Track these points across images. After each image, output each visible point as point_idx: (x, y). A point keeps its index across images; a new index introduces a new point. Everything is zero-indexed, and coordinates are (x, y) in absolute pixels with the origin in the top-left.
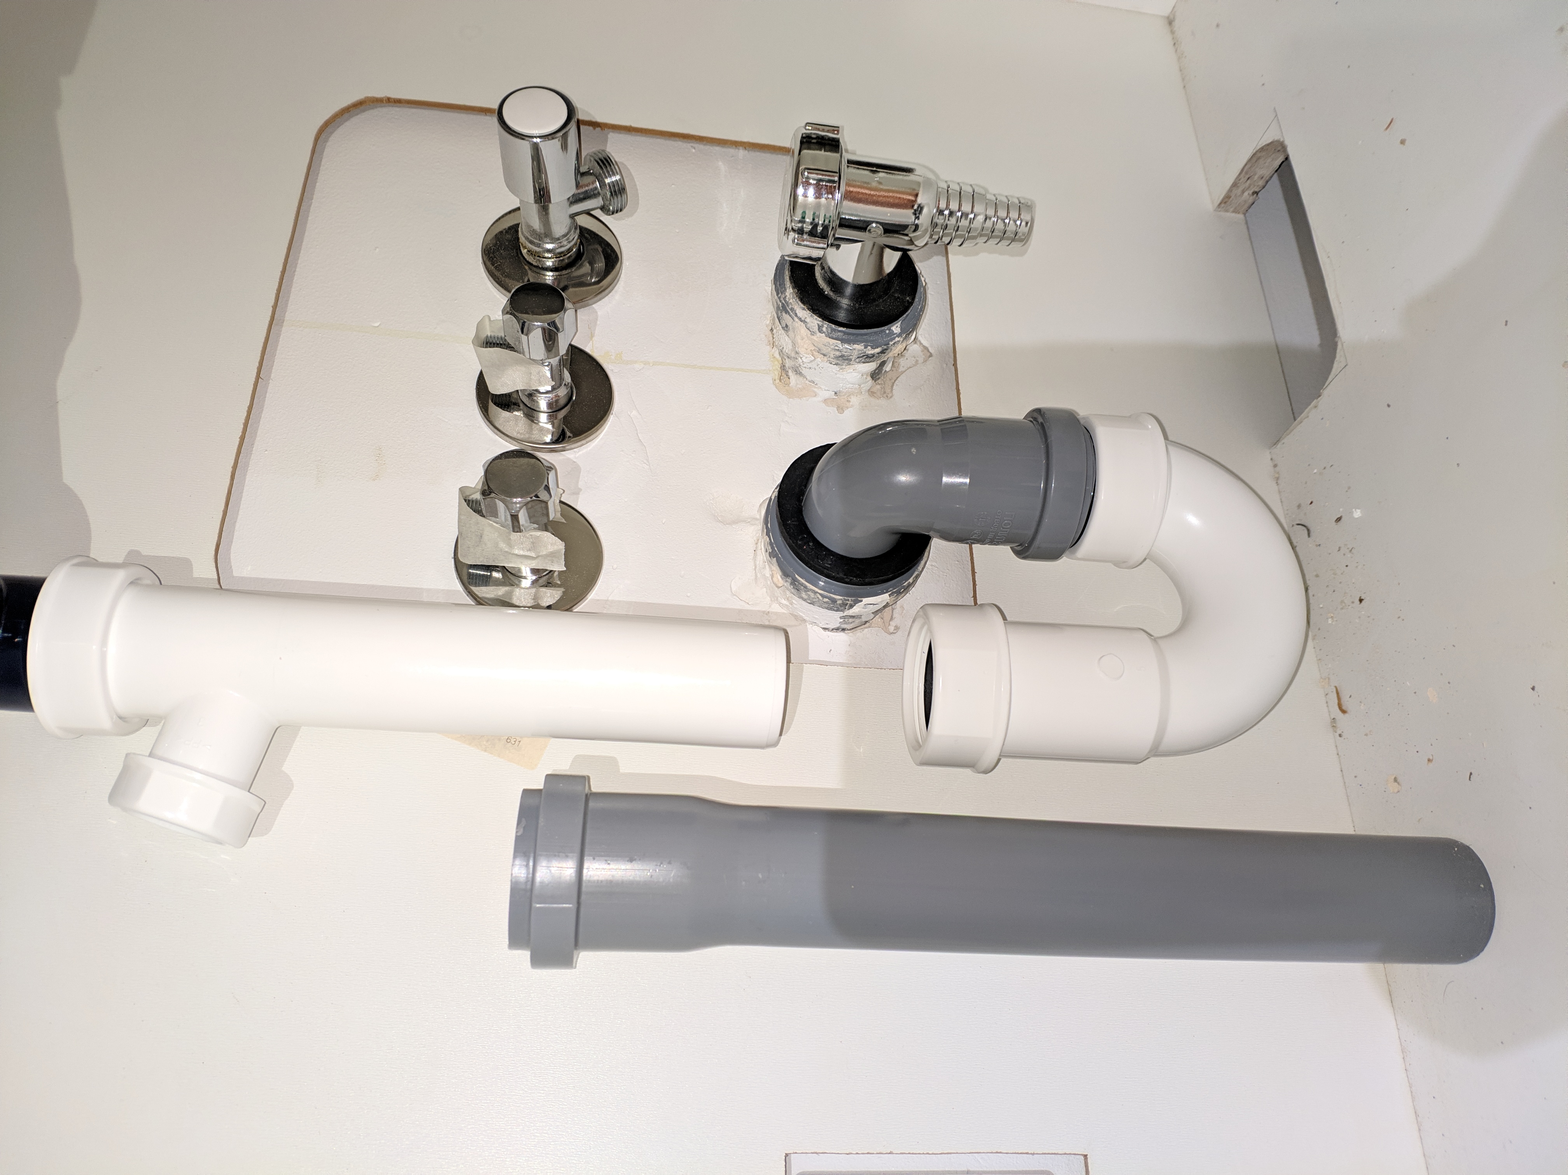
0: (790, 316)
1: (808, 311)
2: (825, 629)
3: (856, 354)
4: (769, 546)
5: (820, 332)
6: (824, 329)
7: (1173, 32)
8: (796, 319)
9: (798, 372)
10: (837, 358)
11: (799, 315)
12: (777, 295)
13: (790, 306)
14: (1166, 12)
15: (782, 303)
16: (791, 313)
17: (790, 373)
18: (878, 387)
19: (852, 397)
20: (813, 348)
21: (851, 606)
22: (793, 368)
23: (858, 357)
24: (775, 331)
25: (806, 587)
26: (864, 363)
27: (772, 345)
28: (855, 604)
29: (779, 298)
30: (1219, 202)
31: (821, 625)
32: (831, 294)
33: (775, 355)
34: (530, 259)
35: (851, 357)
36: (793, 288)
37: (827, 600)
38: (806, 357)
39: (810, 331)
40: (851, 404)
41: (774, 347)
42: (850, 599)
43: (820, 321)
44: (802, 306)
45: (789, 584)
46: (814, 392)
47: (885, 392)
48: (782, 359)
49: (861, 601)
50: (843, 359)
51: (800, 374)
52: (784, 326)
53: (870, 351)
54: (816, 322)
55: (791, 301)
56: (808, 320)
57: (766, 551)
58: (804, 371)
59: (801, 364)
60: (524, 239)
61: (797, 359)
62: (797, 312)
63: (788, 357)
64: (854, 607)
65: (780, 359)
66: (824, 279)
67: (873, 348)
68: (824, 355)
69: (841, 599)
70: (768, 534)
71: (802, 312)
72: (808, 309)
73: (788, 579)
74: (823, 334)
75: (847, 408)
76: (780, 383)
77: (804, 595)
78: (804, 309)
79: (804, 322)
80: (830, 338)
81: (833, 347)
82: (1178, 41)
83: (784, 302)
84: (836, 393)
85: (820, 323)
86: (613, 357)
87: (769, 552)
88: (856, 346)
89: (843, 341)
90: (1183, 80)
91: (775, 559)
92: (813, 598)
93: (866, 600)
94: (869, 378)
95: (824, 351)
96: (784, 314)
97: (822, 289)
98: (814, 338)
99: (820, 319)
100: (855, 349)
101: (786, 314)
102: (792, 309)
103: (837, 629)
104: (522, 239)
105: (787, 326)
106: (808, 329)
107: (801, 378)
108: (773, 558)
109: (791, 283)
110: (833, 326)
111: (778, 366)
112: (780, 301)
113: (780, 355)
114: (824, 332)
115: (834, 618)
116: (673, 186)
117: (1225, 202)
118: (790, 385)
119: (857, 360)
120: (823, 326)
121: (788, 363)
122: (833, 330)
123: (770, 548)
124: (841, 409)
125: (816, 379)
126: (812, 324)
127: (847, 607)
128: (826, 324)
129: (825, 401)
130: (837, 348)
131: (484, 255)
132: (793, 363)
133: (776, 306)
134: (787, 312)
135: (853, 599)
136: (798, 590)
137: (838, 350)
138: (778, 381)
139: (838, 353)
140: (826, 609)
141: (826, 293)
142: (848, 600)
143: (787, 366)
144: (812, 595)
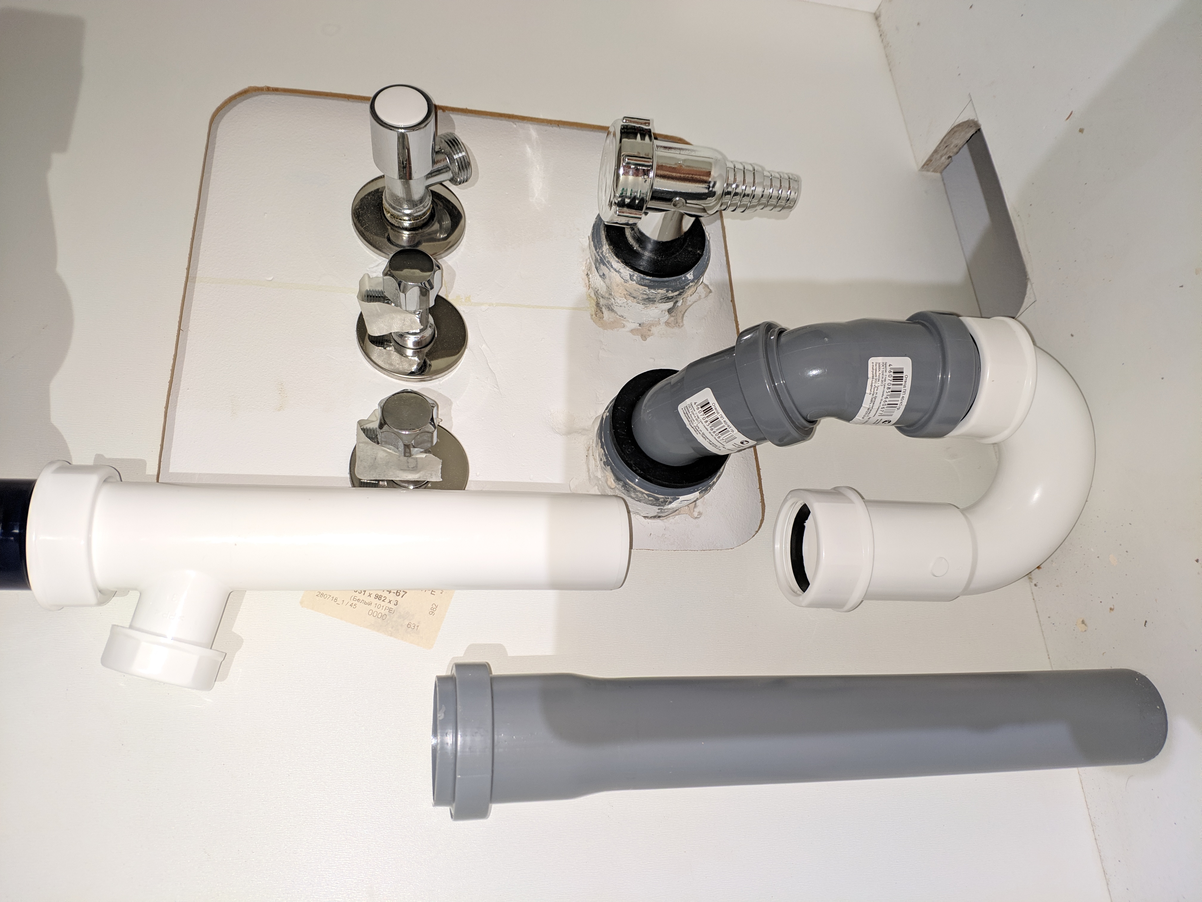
0: (607, 267)
1: (622, 264)
2: (645, 517)
3: (659, 296)
4: (604, 456)
5: (631, 280)
6: (635, 278)
7: (879, 26)
8: (612, 269)
9: (610, 308)
10: (644, 300)
11: (614, 266)
12: (596, 250)
13: (607, 260)
14: (873, 9)
15: (600, 257)
16: (608, 265)
17: (604, 309)
18: (672, 319)
19: (652, 327)
20: (625, 293)
21: (670, 503)
22: (606, 305)
23: (661, 299)
24: (591, 276)
25: (635, 489)
26: (665, 303)
27: (588, 286)
28: (674, 501)
29: (598, 253)
30: (923, 164)
31: (642, 514)
32: (640, 249)
33: (591, 295)
34: (393, 221)
35: (656, 299)
36: (609, 245)
37: (652, 498)
38: (620, 300)
39: (624, 279)
40: (651, 332)
41: (590, 289)
42: (670, 497)
43: (632, 272)
44: (617, 259)
45: (620, 486)
46: (622, 323)
47: (677, 323)
48: (597, 298)
49: (679, 498)
50: (650, 300)
51: (612, 310)
52: (602, 274)
53: (670, 294)
54: (628, 272)
55: (607, 255)
56: (621, 271)
57: (601, 460)
58: (615, 308)
59: (614, 303)
60: (388, 205)
61: (610, 299)
62: (612, 264)
63: (602, 297)
64: (673, 503)
65: (595, 298)
66: (634, 238)
67: (672, 292)
68: (634, 298)
69: (663, 498)
70: (602, 447)
71: (617, 264)
72: (622, 262)
73: (620, 483)
74: (634, 282)
75: (649, 336)
76: (596, 318)
77: (633, 495)
78: (618, 262)
79: (618, 272)
80: (639, 285)
81: (641, 292)
82: (883, 33)
83: (601, 256)
84: (640, 325)
85: (632, 273)
86: (463, 300)
87: (604, 461)
88: (660, 291)
89: (650, 287)
90: (889, 65)
91: (609, 467)
92: (640, 497)
93: (682, 498)
94: (667, 313)
95: (635, 294)
96: (602, 265)
97: (632, 246)
98: (627, 285)
99: (631, 270)
100: (659, 293)
101: (604, 265)
102: (608, 262)
103: (655, 517)
104: (386, 205)
105: (604, 275)
106: (622, 278)
107: (613, 314)
108: (608, 466)
109: (607, 241)
110: (642, 275)
111: (594, 303)
112: (599, 255)
113: (595, 295)
114: (635, 280)
115: (654, 510)
116: (501, 156)
117: (928, 165)
118: (604, 319)
119: (660, 301)
120: (633, 275)
121: (602, 302)
122: (643, 279)
123: (605, 458)
124: (644, 337)
125: (625, 315)
126: (625, 274)
127: (667, 503)
128: (636, 274)
129: (632, 331)
130: (645, 293)
131: (354, 218)
132: (607, 302)
133: (594, 258)
134: (604, 264)
135: (672, 497)
136: (628, 491)
137: (646, 294)
138: (594, 316)
139: (645, 297)
140: (650, 504)
141: (635, 248)
142: (668, 498)
143: (601, 303)
144: (640, 495)
